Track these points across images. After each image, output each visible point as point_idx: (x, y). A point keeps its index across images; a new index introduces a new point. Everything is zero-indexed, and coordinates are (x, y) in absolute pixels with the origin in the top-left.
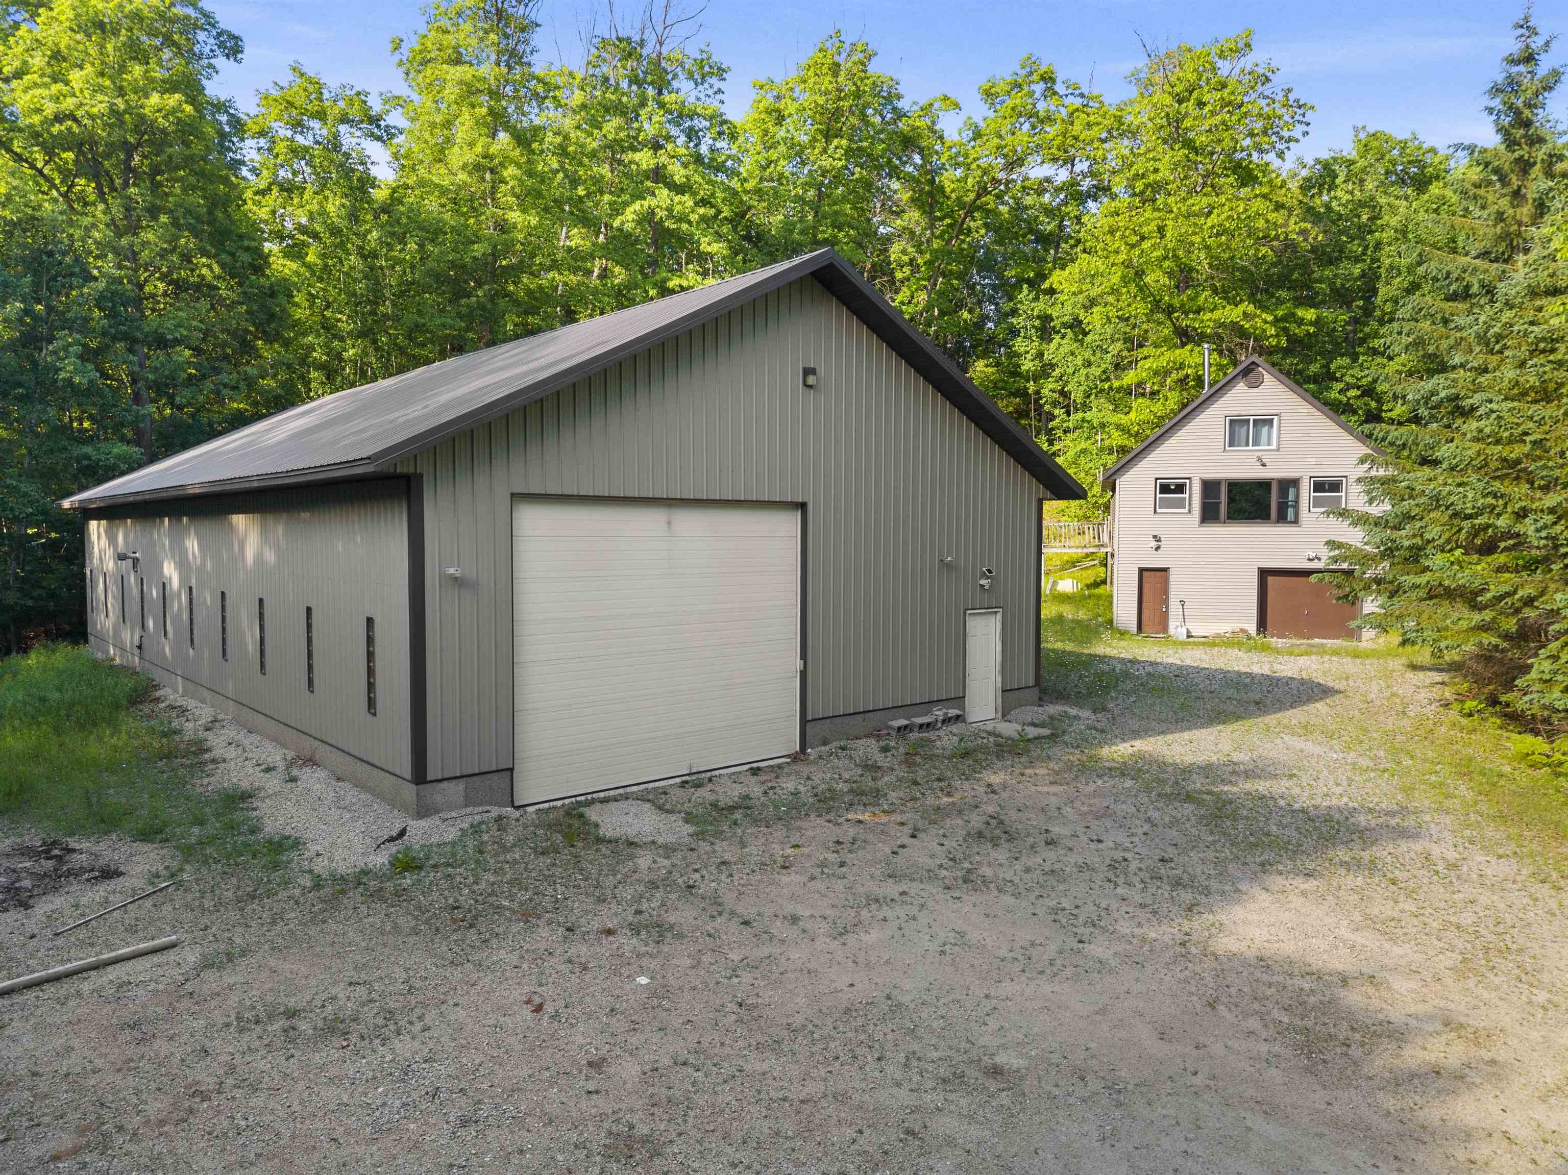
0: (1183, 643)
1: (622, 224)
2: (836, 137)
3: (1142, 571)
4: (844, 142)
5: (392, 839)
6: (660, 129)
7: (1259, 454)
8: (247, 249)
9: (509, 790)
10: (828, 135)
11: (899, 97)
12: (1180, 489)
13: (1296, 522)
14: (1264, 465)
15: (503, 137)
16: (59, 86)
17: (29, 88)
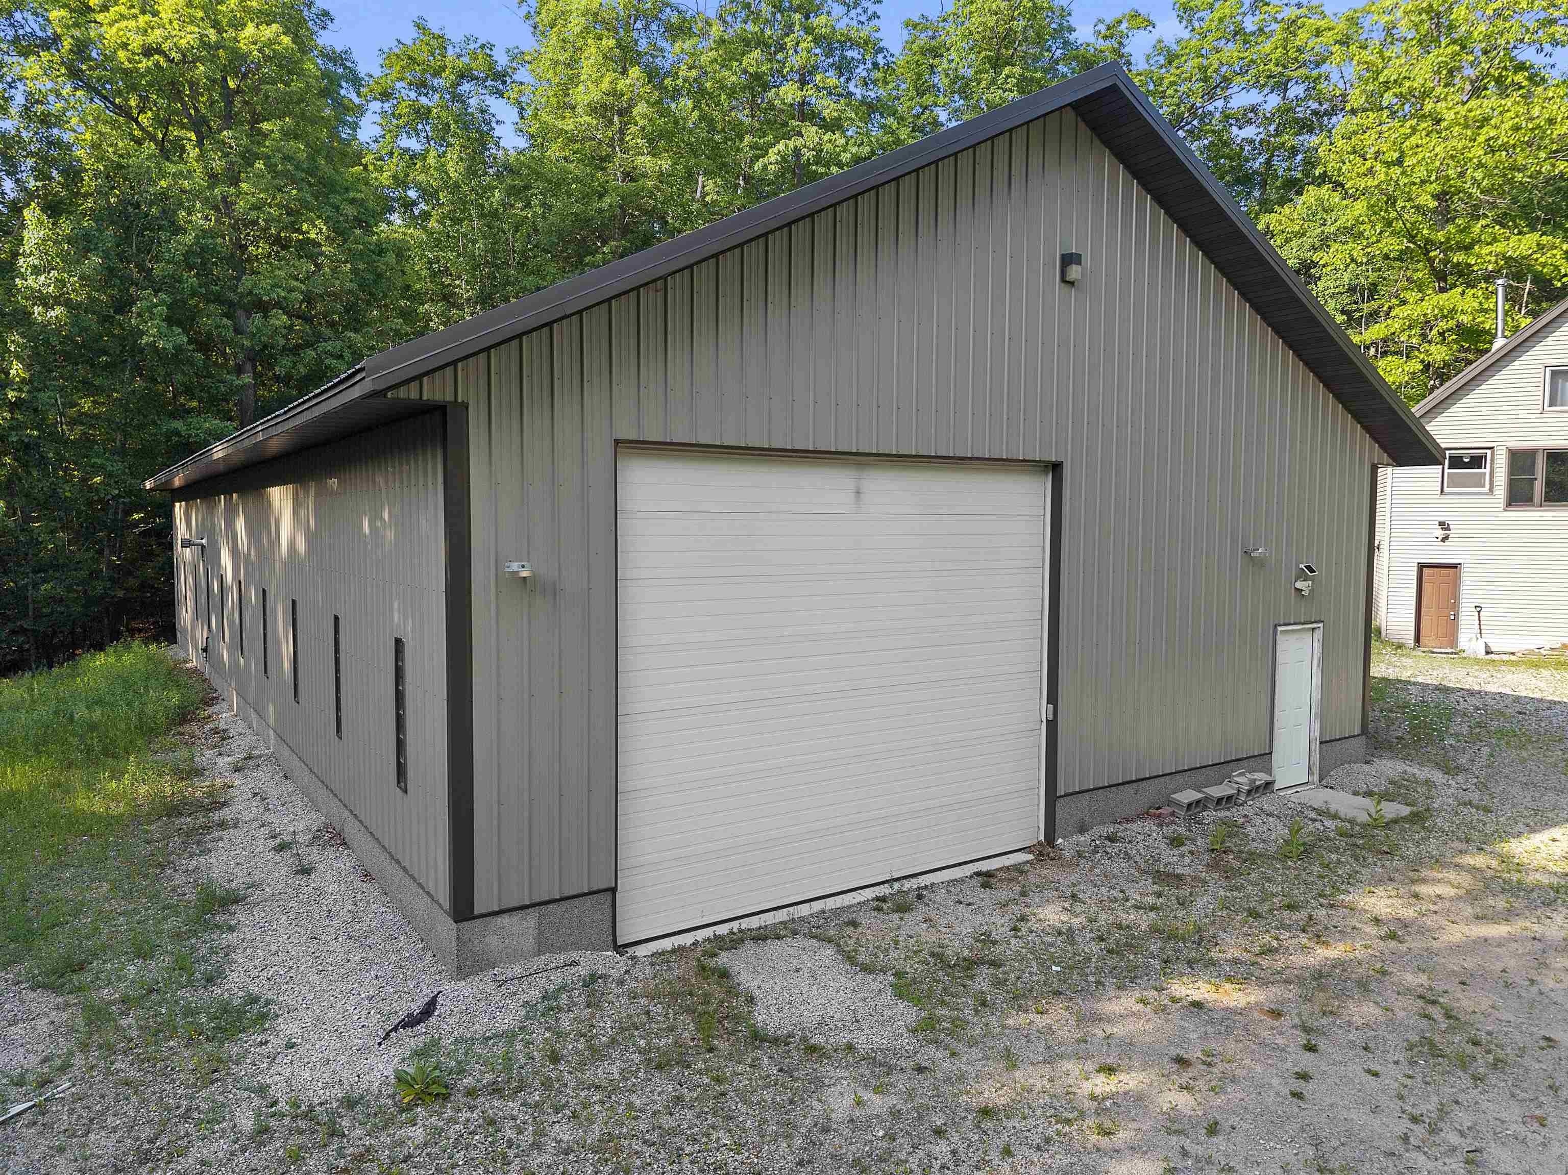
0: (1477, 661)
1: (765, 167)
2: (1008, 64)
3: (1421, 567)
4: (1017, 70)
5: (411, 1022)
6: (808, 59)
8: (353, 201)
9: (609, 923)
10: (997, 64)
11: (1071, 30)
12: (1477, 462)
15: (635, 72)
16: (148, 17)
17: (116, 21)
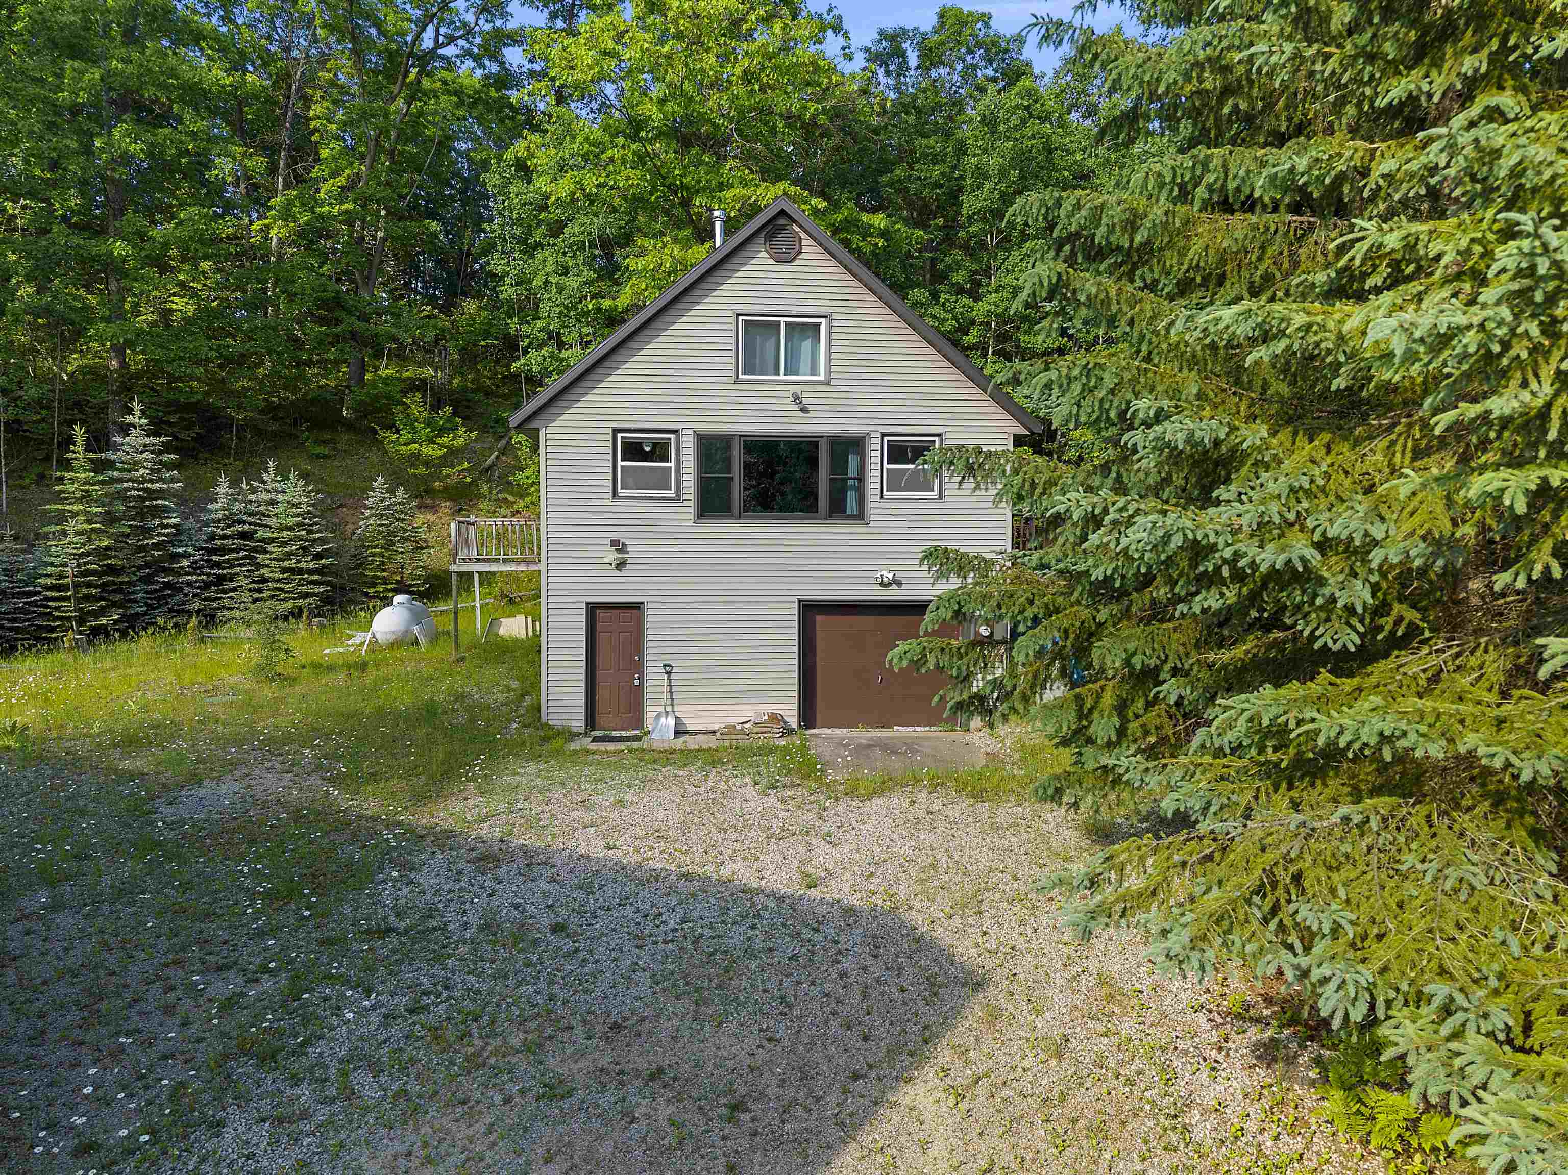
3: (593, 609)
7: (797, 389)
12: (660, 451)
13: (860, 516)
14: (804, 410)
